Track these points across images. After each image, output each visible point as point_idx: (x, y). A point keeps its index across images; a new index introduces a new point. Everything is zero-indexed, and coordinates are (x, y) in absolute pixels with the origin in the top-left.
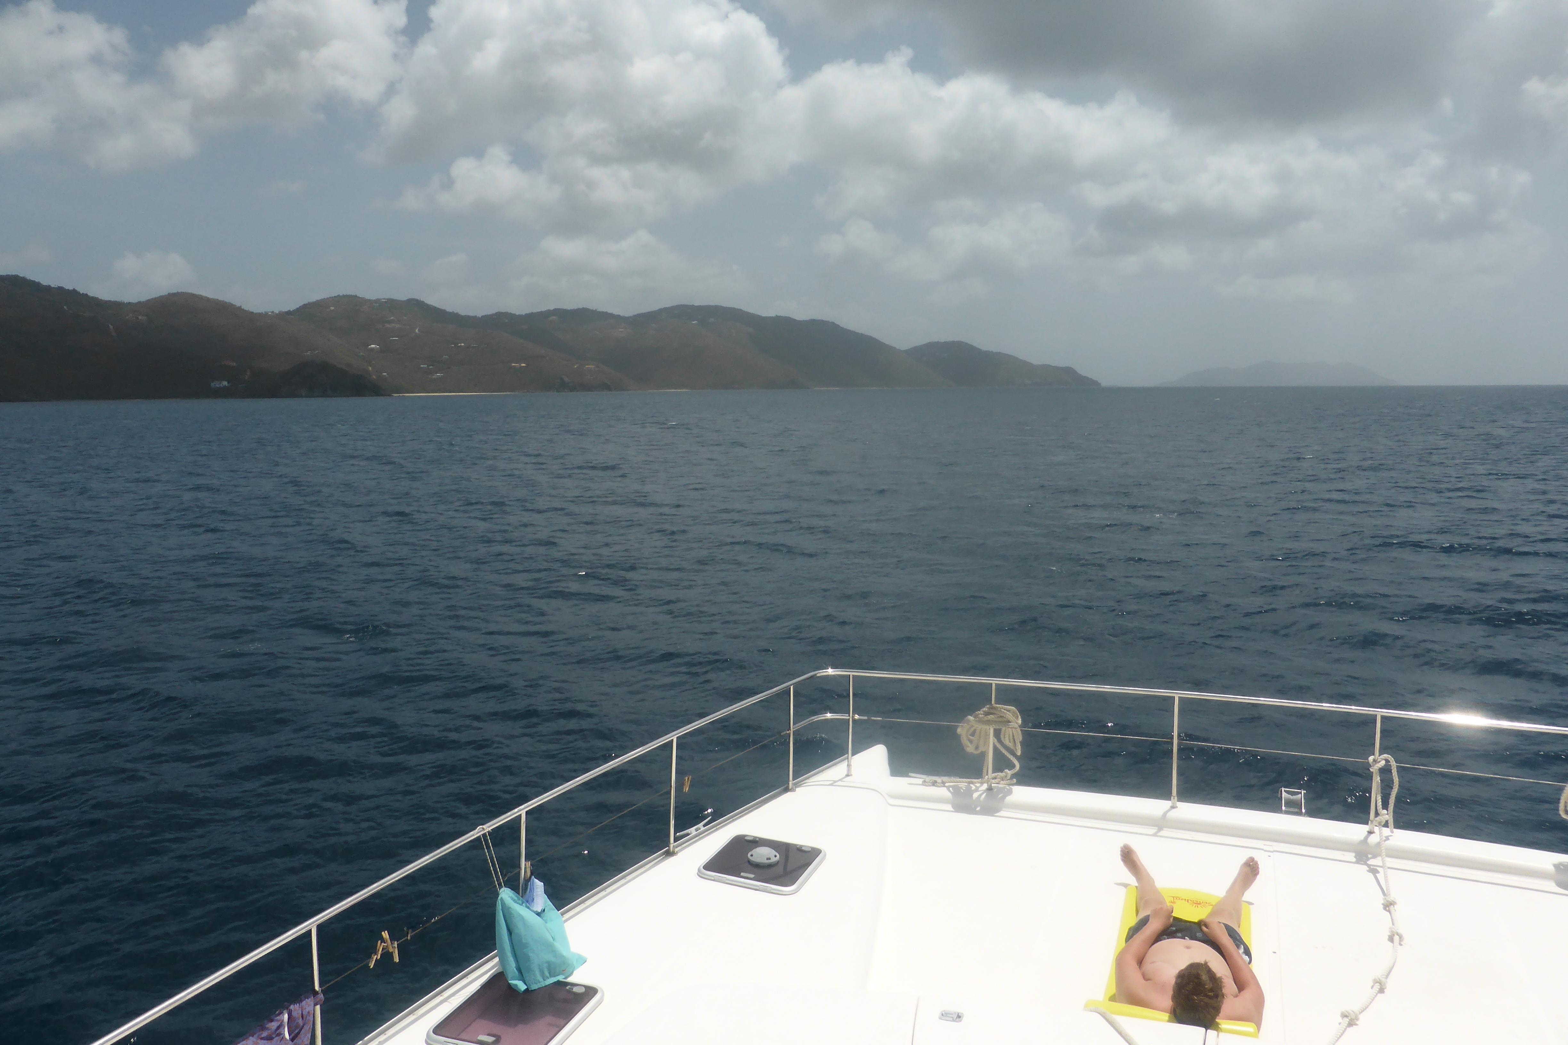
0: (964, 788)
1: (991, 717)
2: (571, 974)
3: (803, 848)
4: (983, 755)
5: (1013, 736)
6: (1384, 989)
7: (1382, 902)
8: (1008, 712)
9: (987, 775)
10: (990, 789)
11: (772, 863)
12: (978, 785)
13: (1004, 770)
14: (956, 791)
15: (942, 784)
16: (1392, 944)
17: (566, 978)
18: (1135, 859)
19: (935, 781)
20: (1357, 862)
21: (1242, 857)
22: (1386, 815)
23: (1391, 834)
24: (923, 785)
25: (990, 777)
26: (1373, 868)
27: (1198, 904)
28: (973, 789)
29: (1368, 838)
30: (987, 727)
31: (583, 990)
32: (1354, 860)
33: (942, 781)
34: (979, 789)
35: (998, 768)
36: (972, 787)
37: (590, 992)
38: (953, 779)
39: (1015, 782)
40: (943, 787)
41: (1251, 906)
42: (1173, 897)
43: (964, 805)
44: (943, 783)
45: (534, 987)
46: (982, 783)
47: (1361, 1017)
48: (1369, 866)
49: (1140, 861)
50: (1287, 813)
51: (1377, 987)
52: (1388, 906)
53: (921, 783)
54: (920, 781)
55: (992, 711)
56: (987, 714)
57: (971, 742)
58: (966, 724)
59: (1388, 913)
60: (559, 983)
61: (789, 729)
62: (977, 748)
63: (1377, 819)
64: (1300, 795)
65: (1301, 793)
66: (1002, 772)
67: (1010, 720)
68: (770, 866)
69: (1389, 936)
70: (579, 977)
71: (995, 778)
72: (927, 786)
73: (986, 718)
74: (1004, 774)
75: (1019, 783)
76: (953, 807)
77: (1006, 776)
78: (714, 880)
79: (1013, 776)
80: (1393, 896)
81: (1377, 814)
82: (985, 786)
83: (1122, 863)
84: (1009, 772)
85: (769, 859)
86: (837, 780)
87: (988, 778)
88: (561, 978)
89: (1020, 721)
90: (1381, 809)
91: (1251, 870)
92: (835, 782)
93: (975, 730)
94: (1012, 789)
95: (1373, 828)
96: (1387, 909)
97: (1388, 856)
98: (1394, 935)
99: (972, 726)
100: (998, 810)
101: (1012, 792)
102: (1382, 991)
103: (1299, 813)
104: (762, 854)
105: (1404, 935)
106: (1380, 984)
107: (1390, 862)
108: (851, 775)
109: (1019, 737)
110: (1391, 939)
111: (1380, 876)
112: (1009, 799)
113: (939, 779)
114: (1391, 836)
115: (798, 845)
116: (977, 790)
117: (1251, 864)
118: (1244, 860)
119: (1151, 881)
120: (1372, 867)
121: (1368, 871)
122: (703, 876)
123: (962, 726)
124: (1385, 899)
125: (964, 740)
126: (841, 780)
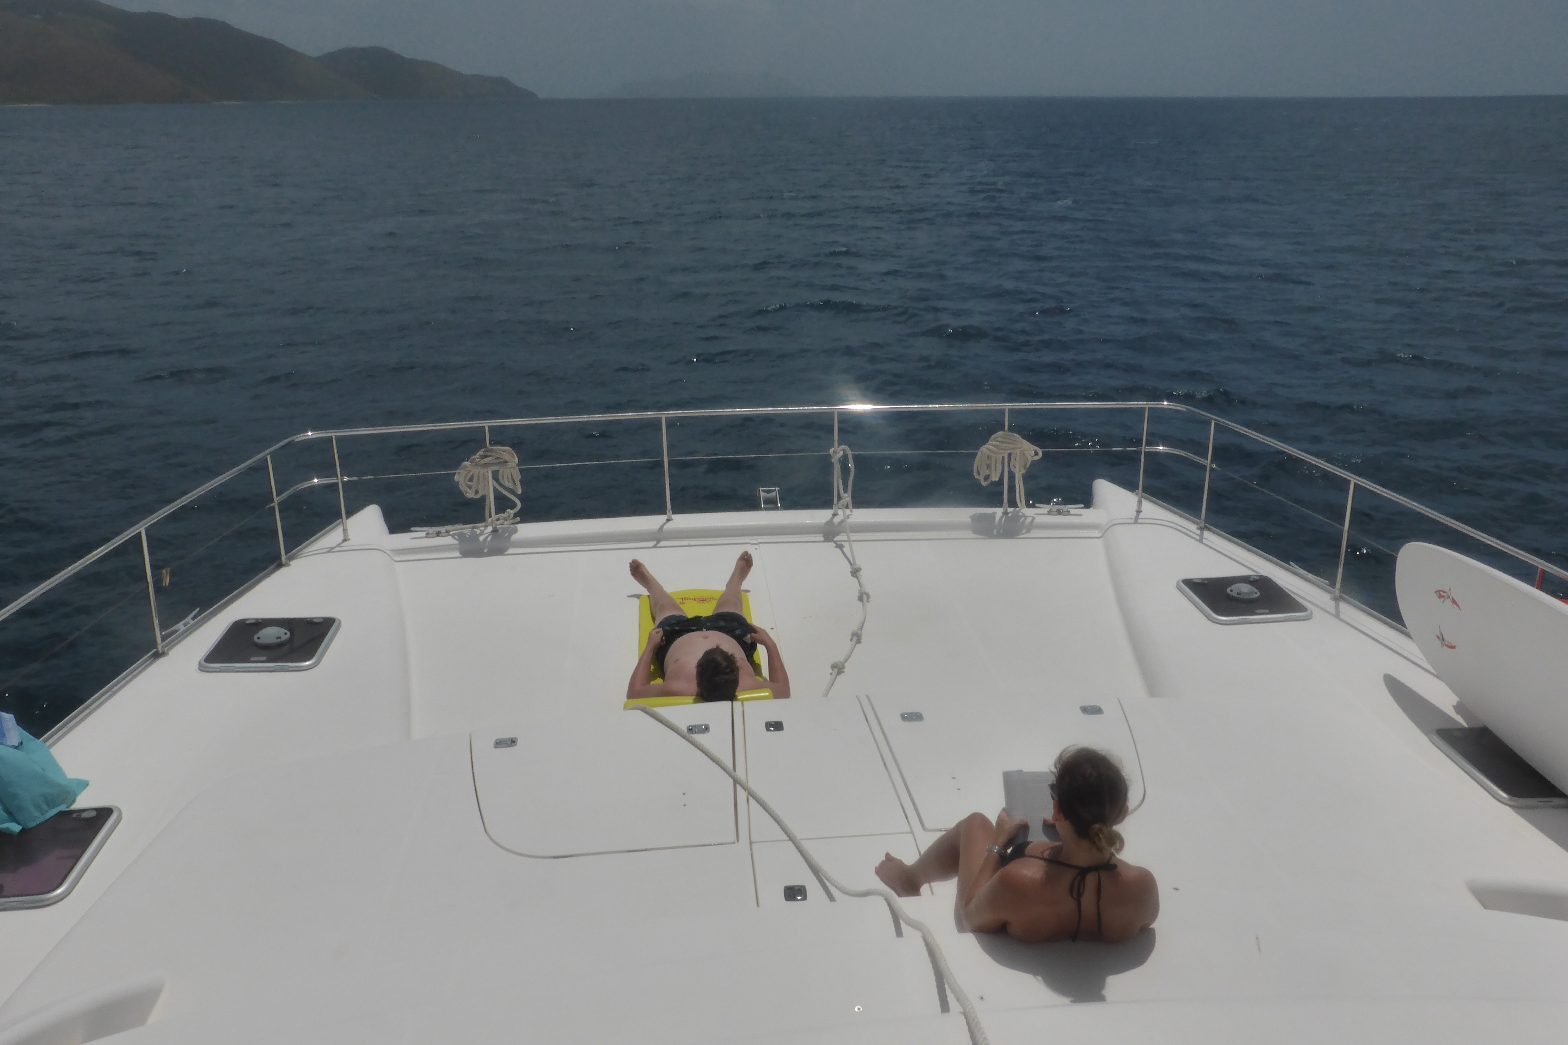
0: (469, 534)
1: (487, 460)
2: (74, 801)
3: (314, 620)
4: (483, 499)
5: (512, 476)
6: (860, 640)
7: (850, 570)
8: (504, 453)
9: (490, 516)
10: (495, 531)
11: (283, 641)
12: (482, 529)
13: (506, 510)
14: (461, 538)
15: (447, 534)
16: (862, 603)
17: (68, 807)
18: (644, 571)
19: (438, 531)
20: (825, 541)
21: (738, 552)
22: (847, 498)
23: (851, 513)
24: (428, 537)
25: (494, 520)
26: (840, 544)
27: (703, 600)
28: (478, 533)
29: (833, 519)
30: (485, 470)
31: (94, 814)
32: (822, 539)
33: (446, 530)
34: (484, 532)
35: (501, 509)
36: (477, 532)
37: (103, 814)
38: (456, 526)
39: (519, 520)
40: (447, 536)
41: (748, 594)
42: (682, 599)
43: (471, 550)
44: (447, 532)
45: (32, 824)
46: (486, 527)
47: (847, 665)
48: (835, 542)
49: (648, 573)
50: (766, 509)
51: (855, 639)
52: (855, 572)
53: (425, 536)
54: (423, 534)
55: (488, 454)
56: (483, 457)
57: (470, 487)
58: (463, 471)
59: (856, 579)
60: (62, 814)
61: (273, 501)
62: (477, 492)
63: (841, 502)
64: (775, 492)
65: (775, 490)
66: (504, 513)
67: (508, 461)
68: (280, 645)
69: (858, 597)
70: (84, 801)
71: (498, 520)
72: (430, 538)
73: (483, 461)
74: (507, 514)
75: (523, 521)
76: (461, 554)
77: (509, 516)
78: (220, 672)
79: (515, 515)
80: (859, 562)
81: (839, 498)
82: (490, 529)
83: (632, 578)
84: (511, 512)
85: (279, 638)
86: (334, 546)
87: (492, 520)
88: (63, 808)
89: (516, 460)
90: (843, 493)
91: (746, 563)
92: (332, 548)
93: (473, 475)
94: (516, 527)
95: (837, 511)
96: (855, 575)
97: (851, 532)
98: (863, 595)
99: (470, 471)
100: (507, 550)
101: (517, 530)
102: (859, 641)
103: (777, 508)
104: (269, 635)
105: (871, 594)
106: (858, 636)
107: (853, 536)
108: (349, 540)
109: (518, 477)
110: (860, 599)
111: (846, 549)
112: (515, 537)
113: (442, 529)
114: (851, 515)
115: (308, 618)
116: (482, 533)
117: (746, 557)
118: (739, 555)
119: (660, 588)
120: (838, 543)
121: (836, 547)
122: (208, 670)
123: (459, 473)
124: (853, 567)
125: (463, 487)
126: (338, 546)
